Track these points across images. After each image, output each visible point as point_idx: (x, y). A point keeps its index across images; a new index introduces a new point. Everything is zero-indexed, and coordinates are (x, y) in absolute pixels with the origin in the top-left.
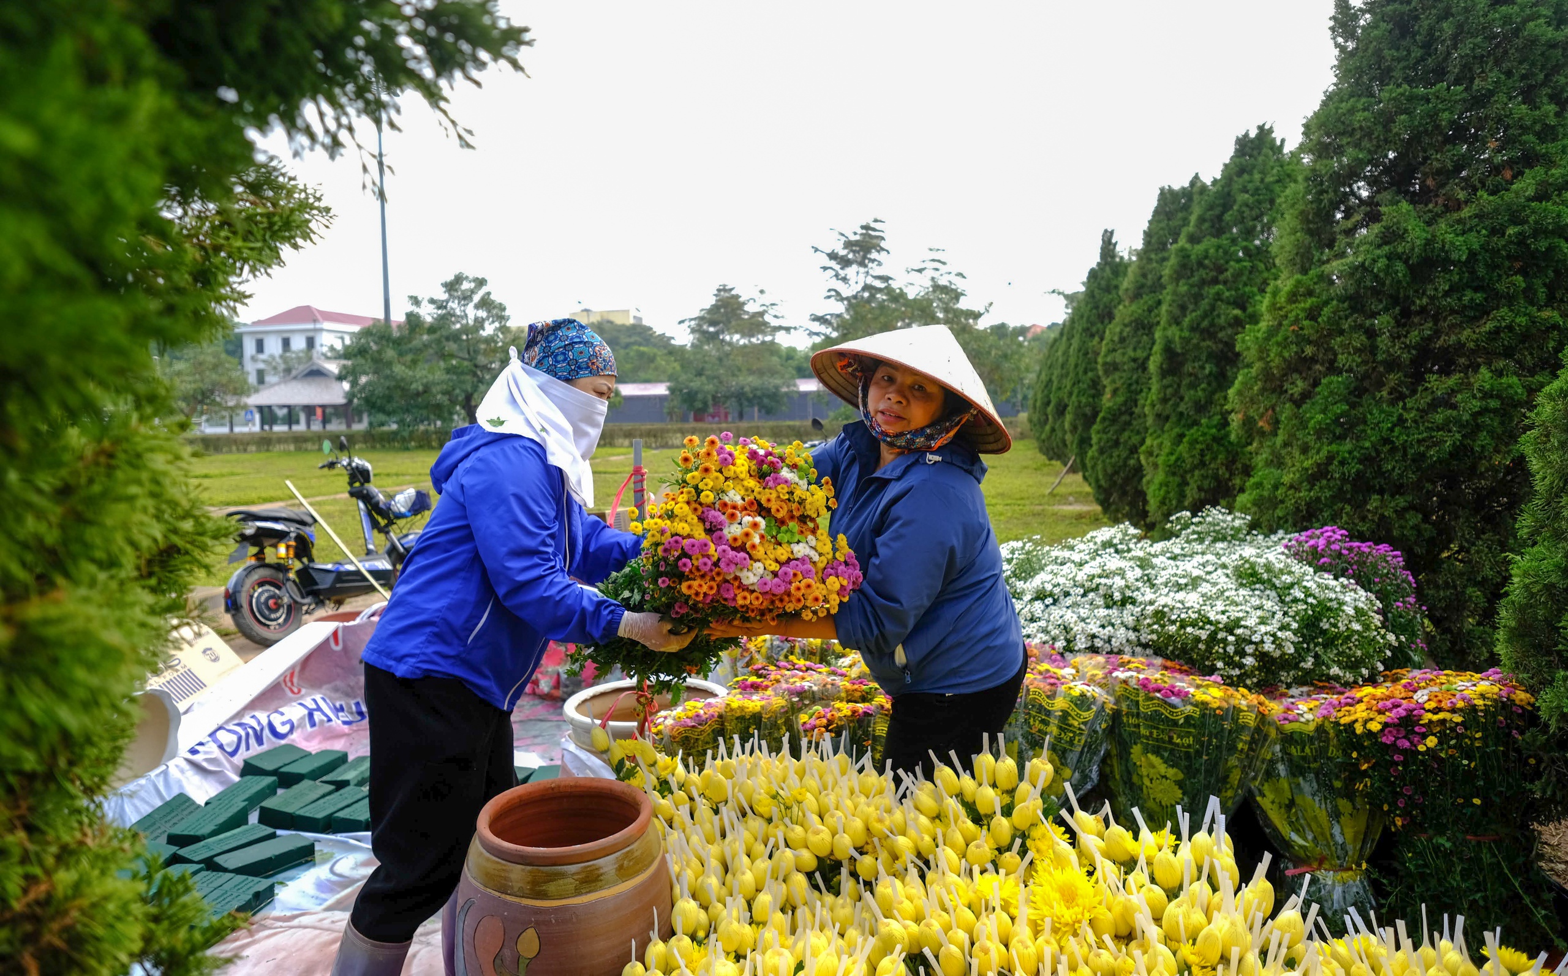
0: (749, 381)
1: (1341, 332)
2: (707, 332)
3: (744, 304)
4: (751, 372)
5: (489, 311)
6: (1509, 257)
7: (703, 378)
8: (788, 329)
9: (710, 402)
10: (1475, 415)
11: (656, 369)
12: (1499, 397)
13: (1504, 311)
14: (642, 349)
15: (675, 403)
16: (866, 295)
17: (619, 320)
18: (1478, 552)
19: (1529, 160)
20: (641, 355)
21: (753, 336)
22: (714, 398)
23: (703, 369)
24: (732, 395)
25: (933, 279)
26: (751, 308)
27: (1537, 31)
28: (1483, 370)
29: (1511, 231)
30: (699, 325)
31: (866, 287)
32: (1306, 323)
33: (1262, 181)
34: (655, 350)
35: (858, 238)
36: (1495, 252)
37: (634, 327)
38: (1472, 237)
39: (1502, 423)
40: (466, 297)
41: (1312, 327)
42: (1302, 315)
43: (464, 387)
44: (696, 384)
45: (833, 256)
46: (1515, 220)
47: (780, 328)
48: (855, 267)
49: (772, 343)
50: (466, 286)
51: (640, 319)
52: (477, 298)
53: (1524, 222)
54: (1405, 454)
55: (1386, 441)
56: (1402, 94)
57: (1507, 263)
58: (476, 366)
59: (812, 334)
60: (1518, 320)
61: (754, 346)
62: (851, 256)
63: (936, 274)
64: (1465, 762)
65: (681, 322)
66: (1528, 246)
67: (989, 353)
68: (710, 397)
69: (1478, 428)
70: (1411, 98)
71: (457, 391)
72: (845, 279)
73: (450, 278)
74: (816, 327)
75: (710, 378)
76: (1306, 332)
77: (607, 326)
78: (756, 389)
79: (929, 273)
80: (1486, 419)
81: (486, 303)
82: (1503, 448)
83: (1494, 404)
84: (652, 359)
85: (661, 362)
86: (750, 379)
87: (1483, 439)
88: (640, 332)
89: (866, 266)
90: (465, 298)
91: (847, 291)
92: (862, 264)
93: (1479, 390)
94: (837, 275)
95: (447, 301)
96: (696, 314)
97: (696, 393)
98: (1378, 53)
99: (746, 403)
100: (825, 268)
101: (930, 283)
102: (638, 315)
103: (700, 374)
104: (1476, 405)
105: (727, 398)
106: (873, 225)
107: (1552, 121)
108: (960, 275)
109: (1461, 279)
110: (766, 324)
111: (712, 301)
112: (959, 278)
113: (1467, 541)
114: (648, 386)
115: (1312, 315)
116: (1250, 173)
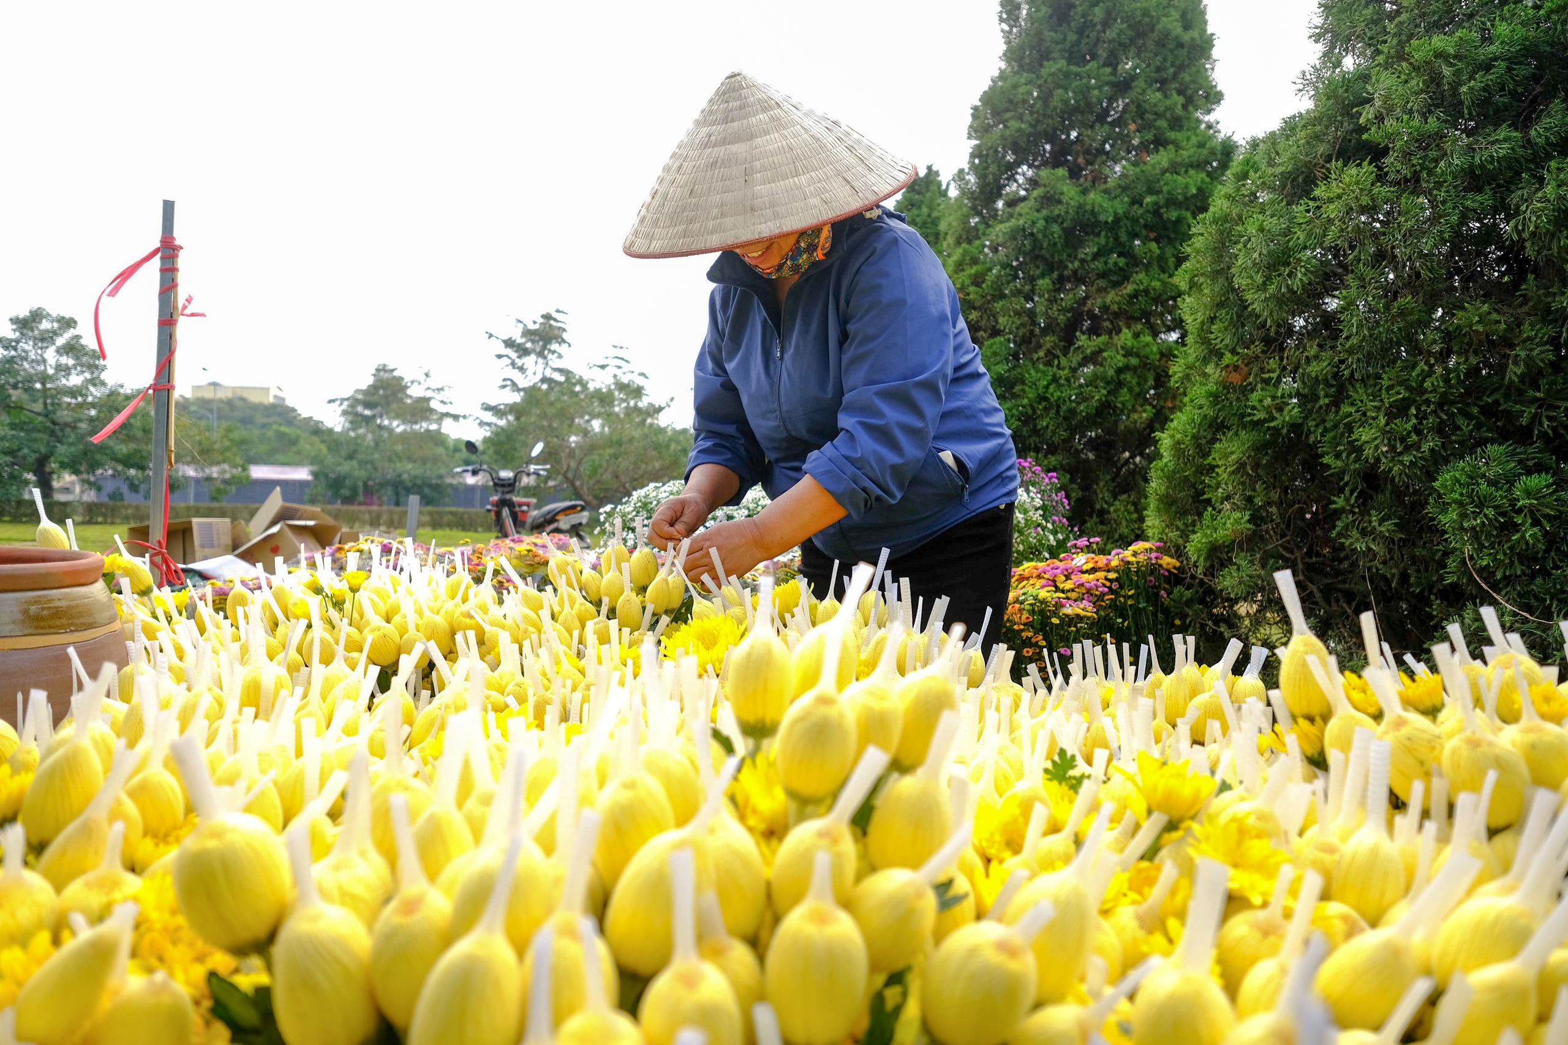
0: (408, 469)
1: (1002, 296)
2: (362, 415)
3: (406, 387)
4: (410, 459)
5: (77, 358)
6: (1146, 226)
7: (355, 463)
8: (456, 417)
9: (361, 490)
10: (1120, 371)
11: (298, 453)
12: (1137, 355)
13: (1141, 276)
14: (283, 429)
15: (319, 489)
16: (545, 387)
17: (254, 398)
18: (1116, 511)
19: (1160, 142)
20: (281, 436)
21: (416, 423)
22: (365, 485)
23: (355, 451)
24: (388, 483)
25: (615, 376)
26: (415, 392)
27: (1169, 26)
28: (1125, 331)
29: (1148, 200)
30: (352, 406)
31: (544, 380)
32: (972, 289)
33: (929, 215)
34: (298, 432)
35: (537, 326)
36: (1135, 221)
37: (273, 406)
38: (1117, 203)
39: (1139, 384)
40: (47, 338)
41: (977, 293)
42: (967, 282)
43: (35, 446)
44: (345, 468)
45: (509, 343)
46: (1151, 191)
47: (447, 415)
48: (533, 357)
49: (438, 432)
50: (45, 325)
51: (283, 399)
52: (60, 341)
53: (1158, 192)
54: (1058, 413)
55: (1042, 398)
56: (1060, 70)
57: (1144, 232)
58: (54, 423)
59: (482, 424)
60: (1153, 284)
61: (416, 434)
62: (529, 345)
63: (619, 372)
64: (1119, 620)
65: (330, 401)
66: (1160, 216)
67: (668, 446)
68: (360, 484)
69: (1120, 384)
70: (1067, 75)
71: (25, 451)
72: (522, 369)
73: (23, 313)
74: (488, 417)
75: (362, 463)
76: (972, 297)
77: (239, 403)
78: (416, 477)
79: (611, 370)
80: (1128, 376)
81: (73, 348)
82: (1139, 409)
83: (1134, 361)
84: (294, 442)
85: (305, 445)
86: (409, 466)
87: (1124, 395)
88: (281, 412)
89: (545, 358)
90: (43, 340)
91: (523, 382)
92: (541, 354)
93: (1122, 348)
94: (513, 364)
95: (18, 341)
96: (349, 393)
97: (345, 478)
98: (1039, 33)
99: (402, 492)
100: (499, 356)
101: (612, 380)
102: (280, 394)
103: (350, 457)
104: (1120, 360)
105: (382, 485)
106: (555, 315)
107: (1179, 111)
108: (642, 374)
109: (1107, 242)
110: (432, 411)
111: (370, 381)
112: (642, 378)
113: (1106, 503)
114: (287, 469)
115: (977, 280)
116: (919, 208)
